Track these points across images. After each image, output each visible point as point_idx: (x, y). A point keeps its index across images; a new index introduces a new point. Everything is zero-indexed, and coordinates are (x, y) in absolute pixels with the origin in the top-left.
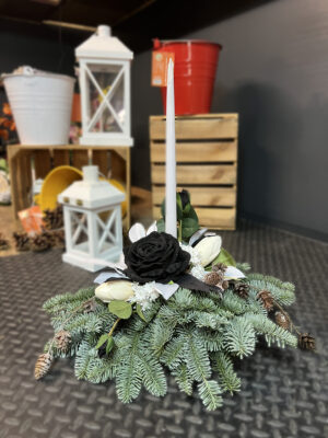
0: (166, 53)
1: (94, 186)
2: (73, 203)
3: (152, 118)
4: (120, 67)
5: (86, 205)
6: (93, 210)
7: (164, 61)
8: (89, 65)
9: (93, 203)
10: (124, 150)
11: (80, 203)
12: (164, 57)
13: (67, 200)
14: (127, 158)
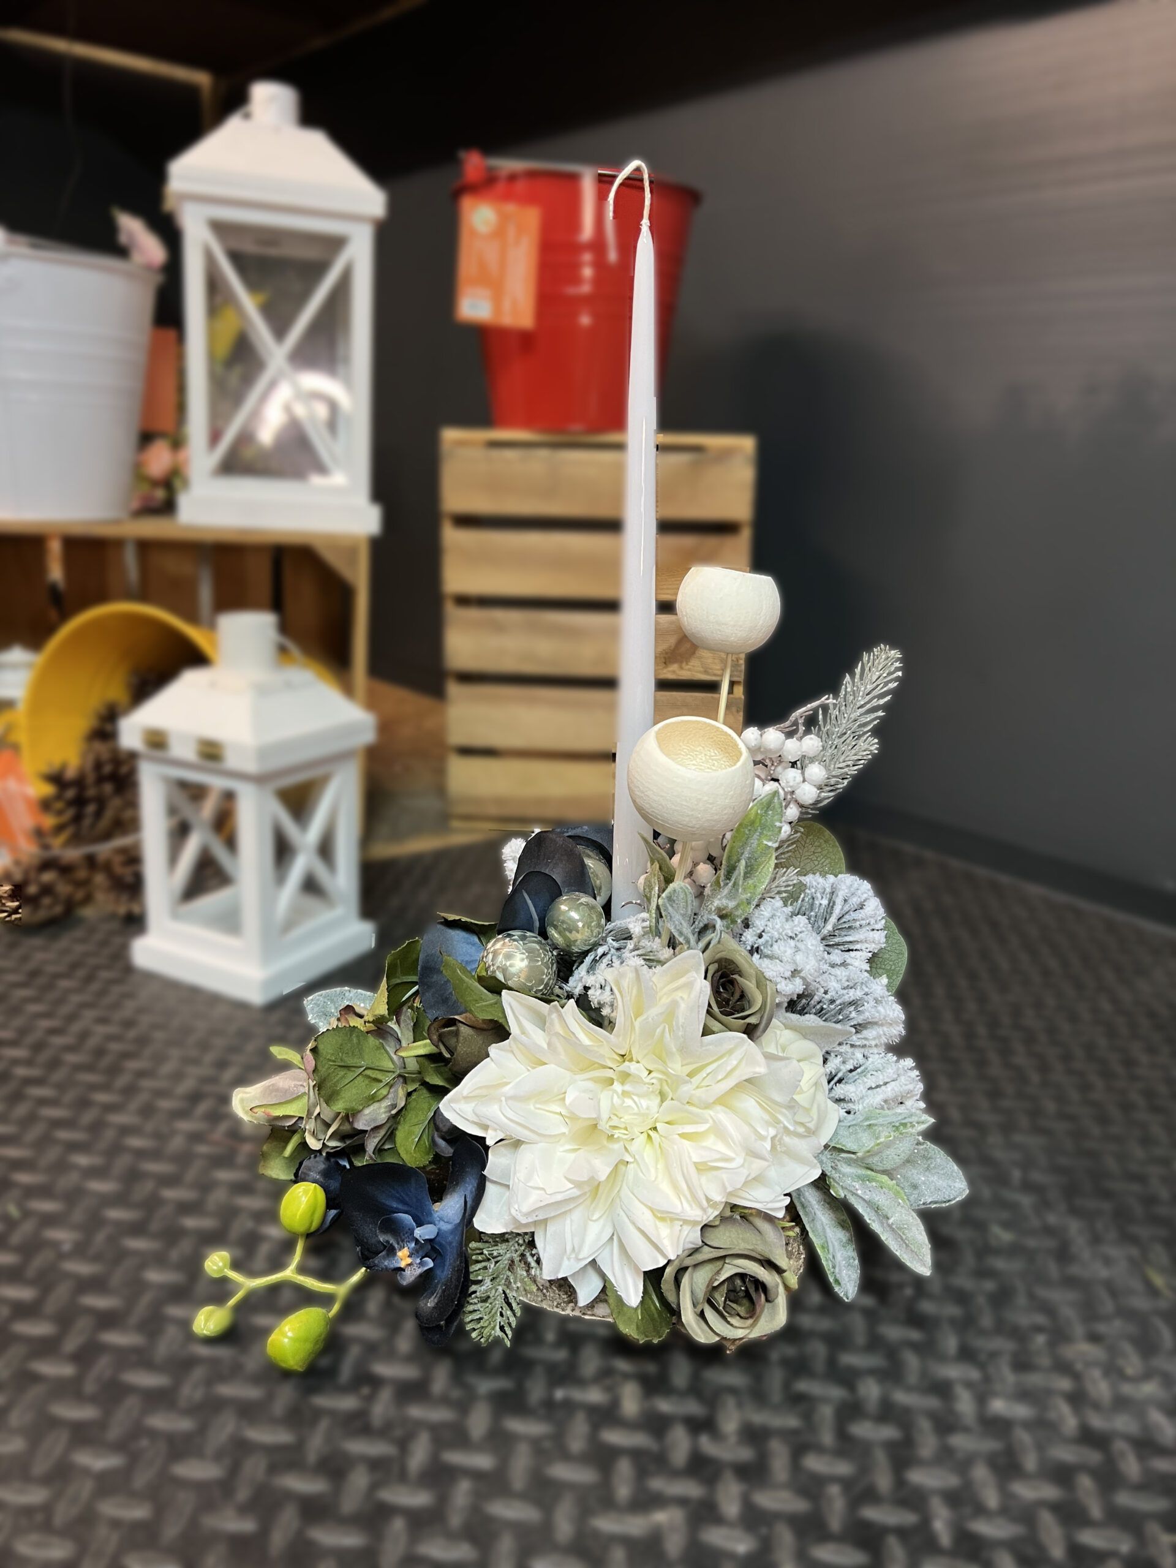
0: (511, 208)
1: (262, 691)
2: (183, 750)
3: (450, 435)
4: (336, 243)
5: (233, 761)
6: (260, 780)
7: (499, 233)
8: (220, 228)
9: (263, 752)
10: (349, 549)
11: (211, 752)
12: (504, 219)
13: (157, 741)
14: (360, 578)
